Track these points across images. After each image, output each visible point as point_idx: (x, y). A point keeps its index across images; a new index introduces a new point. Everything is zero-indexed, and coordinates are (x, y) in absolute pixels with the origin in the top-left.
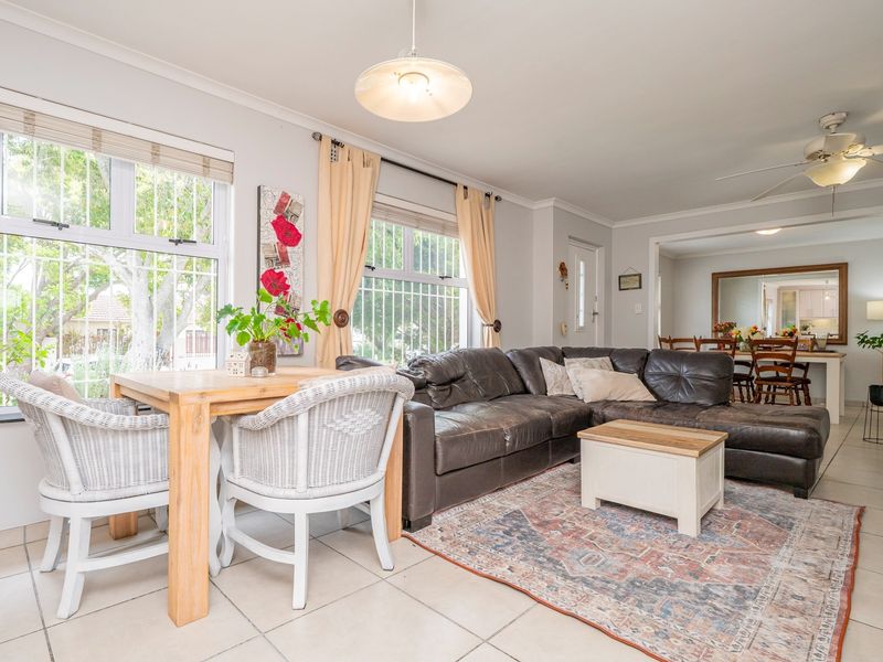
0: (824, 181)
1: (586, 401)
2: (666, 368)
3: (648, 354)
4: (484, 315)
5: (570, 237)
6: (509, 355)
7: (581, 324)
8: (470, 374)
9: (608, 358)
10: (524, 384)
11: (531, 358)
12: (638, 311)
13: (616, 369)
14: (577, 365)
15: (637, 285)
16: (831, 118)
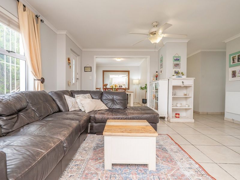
0: (153, 41)
1: (87, 112)
2: (109, 97)
3: (102, 92)
4: (36, 75)
5: (71, 50)
6: (50, 94)
7: (74, 82)
8: (30, 104)
9: (89, 94)
10: (59, 108)
11: (60, 95)
12: (91, 79)
13: (93, 98)
14: (80, 97)
15: (90, 70)
16: (155, 23)
